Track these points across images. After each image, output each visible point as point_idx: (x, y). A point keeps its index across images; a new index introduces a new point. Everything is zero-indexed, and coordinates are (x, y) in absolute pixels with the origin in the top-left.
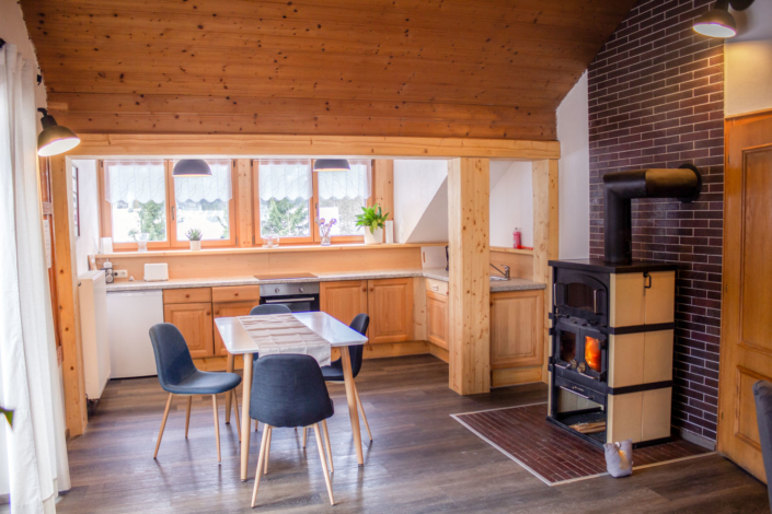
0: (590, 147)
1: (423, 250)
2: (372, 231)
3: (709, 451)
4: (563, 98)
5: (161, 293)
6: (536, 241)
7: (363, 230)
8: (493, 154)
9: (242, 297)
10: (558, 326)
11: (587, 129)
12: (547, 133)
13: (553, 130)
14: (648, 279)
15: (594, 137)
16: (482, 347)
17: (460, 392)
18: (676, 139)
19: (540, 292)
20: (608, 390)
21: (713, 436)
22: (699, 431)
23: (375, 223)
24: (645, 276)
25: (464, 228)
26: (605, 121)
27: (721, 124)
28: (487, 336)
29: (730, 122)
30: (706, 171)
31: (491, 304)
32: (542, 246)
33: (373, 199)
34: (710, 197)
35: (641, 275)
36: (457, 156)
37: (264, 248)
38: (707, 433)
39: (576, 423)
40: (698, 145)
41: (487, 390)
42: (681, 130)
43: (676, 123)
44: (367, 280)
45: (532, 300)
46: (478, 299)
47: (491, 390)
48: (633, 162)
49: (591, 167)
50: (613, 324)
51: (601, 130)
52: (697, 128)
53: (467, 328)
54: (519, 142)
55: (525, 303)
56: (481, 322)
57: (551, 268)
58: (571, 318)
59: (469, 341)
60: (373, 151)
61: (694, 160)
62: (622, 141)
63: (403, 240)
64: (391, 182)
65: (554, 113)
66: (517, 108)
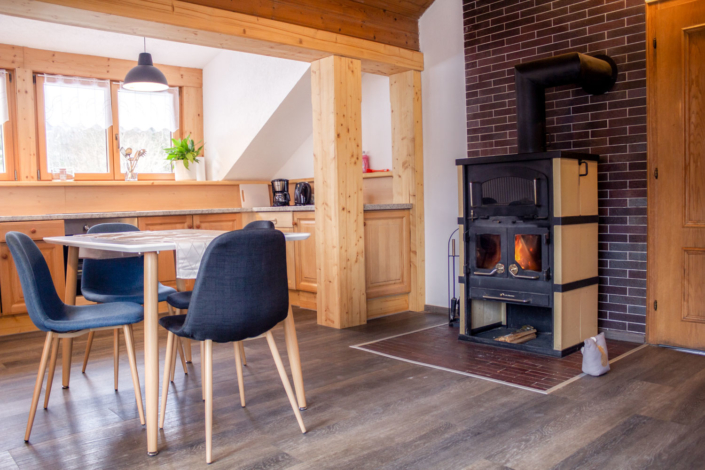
0: (466, 52)
1: (241, 187)
3: (641, 344)
4: (428, 6)
6: (396, 160)
8: (365, 56)
10: (472, 231)
11: (462, 35)
12: (411, 42)
13: (416, 41)
14: (583, 165)
15: (470, 41)
16: (358, 274)
17: (337, 325)
18: (584, 32)
19: (406, 212)
20: (556, 288)
21: (642, 329)
22: (623, 327)
24: (580, 164)
25: (338, 135)
26: (487, 24)
27: (642, 10)
28: (362, 259)
29: (653, 7)
30: (623, 59)
31: (365, 224)
32: (404, 164)
34: (629, 86)
35: (576, 162)
36: (331, 54)
38: (632, 328)
39: (503, 334)
41: (365, 323)
42: (590, 22)
43: (583, 14)
45: (399, 221)
46: (353, 216)
47: (368, 321)
48: (540, 50)
49: (467, 74)
50: (558, 213)
51: (479, 34)
52: (609, 17)
53: (343, 250)
54: (388, 47)
56: (356, 246)
57: (461, 167)
58: (492, 218)
59: (345, 268)
61: (606, 50)
62: (509, 42)
65: (416, 24)
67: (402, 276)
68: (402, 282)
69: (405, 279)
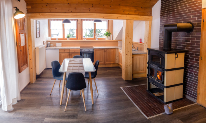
0: (161, 17)
1: (119, 42)
2: (107, 37)
3: (195, 103)
4: (154, 5)
5: (59, 50)
6: (145, 41)
7: (105, 37)
8: (135, 19)
9: (76, 52)
11: (160, 13)
12: (149, 14)
13: (151, 13)
14: (177, 55)
15: (162, 15)
16: (130, 68)
17: (124, 79)
18: (186, 15)
19: (146, 54)
20: (164, 87)
21: (196, 99)
22: (191, 97)
23: (108, 35)
24: (176, 54)
25: (126, 38)
26: (165, 11)
27: (201, 10)
28: (131, 65)
29: (204, 10)
30: (195, 24)
31: (133, 58)
32: (146, 43)
33: (108, 29)
34: (196, 32)
35: (175, 54)
36: (125, 19)
37: (83, 40)
38: (193, 97)
40: (193, 17)
41: (131, 79)
42: (188, 13)
43: (186, 11)
44: (105, 49)
45: (143, 56)
46: (129, 56)
48: (172, 21)
49: (160, 23)
51: (164, 13)
52: (193, 12)
53: (126, 64)
54: (141, 16)
55: (142, 57)
56: (130, 62)
57: (148, 50)
58: (153, 64)
59: (127, 67)
60: (104, 17)
61: (191, 21)
62: (169, 16)
63: (114, 39)
64: (112, 26)
65: (151, 9)
66: (142, 7)
67: (144, 69)
68: (144, 70)
69: (145, 70)
